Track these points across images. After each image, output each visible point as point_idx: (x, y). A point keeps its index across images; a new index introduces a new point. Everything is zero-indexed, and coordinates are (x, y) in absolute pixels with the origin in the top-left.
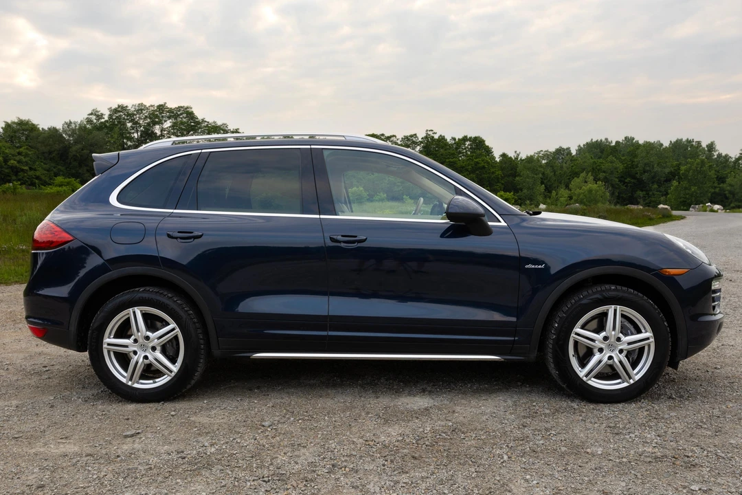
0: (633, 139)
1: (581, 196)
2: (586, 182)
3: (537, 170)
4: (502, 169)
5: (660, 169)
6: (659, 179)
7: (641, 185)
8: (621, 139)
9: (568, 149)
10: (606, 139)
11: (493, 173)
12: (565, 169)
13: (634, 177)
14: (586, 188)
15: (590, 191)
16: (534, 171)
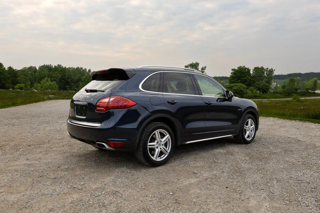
0: (61, 65)
1: (47, 87)
2: (47, 81)
3: (27, 75)
4: (9, 74)
5: (74, 78)
6: (74, 81)
7: (67, 83)
8: (56, 65)
9: (35, 67)
10: (50, 65)
11: (6, 75)
12: (37, 76)
13: (65, 80)
14: (48, 83)
15: (50, 85)
16: (25, 75)
